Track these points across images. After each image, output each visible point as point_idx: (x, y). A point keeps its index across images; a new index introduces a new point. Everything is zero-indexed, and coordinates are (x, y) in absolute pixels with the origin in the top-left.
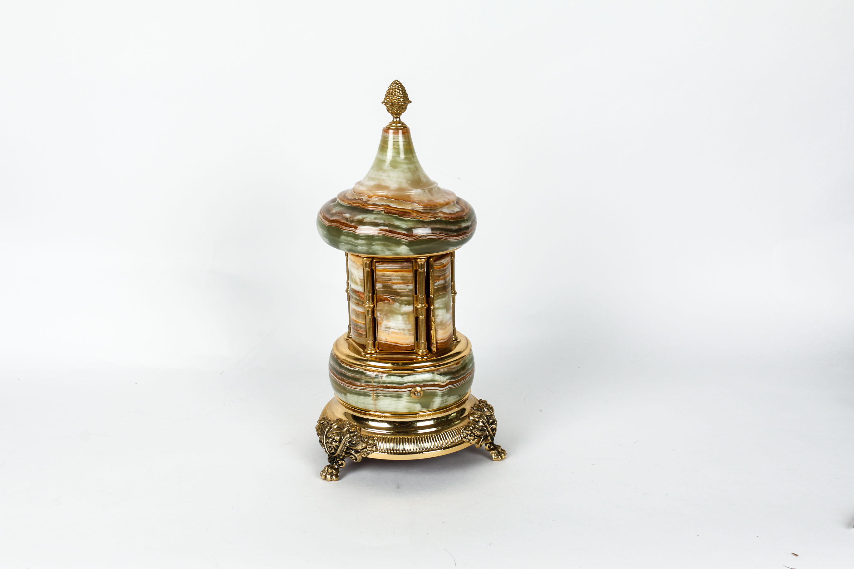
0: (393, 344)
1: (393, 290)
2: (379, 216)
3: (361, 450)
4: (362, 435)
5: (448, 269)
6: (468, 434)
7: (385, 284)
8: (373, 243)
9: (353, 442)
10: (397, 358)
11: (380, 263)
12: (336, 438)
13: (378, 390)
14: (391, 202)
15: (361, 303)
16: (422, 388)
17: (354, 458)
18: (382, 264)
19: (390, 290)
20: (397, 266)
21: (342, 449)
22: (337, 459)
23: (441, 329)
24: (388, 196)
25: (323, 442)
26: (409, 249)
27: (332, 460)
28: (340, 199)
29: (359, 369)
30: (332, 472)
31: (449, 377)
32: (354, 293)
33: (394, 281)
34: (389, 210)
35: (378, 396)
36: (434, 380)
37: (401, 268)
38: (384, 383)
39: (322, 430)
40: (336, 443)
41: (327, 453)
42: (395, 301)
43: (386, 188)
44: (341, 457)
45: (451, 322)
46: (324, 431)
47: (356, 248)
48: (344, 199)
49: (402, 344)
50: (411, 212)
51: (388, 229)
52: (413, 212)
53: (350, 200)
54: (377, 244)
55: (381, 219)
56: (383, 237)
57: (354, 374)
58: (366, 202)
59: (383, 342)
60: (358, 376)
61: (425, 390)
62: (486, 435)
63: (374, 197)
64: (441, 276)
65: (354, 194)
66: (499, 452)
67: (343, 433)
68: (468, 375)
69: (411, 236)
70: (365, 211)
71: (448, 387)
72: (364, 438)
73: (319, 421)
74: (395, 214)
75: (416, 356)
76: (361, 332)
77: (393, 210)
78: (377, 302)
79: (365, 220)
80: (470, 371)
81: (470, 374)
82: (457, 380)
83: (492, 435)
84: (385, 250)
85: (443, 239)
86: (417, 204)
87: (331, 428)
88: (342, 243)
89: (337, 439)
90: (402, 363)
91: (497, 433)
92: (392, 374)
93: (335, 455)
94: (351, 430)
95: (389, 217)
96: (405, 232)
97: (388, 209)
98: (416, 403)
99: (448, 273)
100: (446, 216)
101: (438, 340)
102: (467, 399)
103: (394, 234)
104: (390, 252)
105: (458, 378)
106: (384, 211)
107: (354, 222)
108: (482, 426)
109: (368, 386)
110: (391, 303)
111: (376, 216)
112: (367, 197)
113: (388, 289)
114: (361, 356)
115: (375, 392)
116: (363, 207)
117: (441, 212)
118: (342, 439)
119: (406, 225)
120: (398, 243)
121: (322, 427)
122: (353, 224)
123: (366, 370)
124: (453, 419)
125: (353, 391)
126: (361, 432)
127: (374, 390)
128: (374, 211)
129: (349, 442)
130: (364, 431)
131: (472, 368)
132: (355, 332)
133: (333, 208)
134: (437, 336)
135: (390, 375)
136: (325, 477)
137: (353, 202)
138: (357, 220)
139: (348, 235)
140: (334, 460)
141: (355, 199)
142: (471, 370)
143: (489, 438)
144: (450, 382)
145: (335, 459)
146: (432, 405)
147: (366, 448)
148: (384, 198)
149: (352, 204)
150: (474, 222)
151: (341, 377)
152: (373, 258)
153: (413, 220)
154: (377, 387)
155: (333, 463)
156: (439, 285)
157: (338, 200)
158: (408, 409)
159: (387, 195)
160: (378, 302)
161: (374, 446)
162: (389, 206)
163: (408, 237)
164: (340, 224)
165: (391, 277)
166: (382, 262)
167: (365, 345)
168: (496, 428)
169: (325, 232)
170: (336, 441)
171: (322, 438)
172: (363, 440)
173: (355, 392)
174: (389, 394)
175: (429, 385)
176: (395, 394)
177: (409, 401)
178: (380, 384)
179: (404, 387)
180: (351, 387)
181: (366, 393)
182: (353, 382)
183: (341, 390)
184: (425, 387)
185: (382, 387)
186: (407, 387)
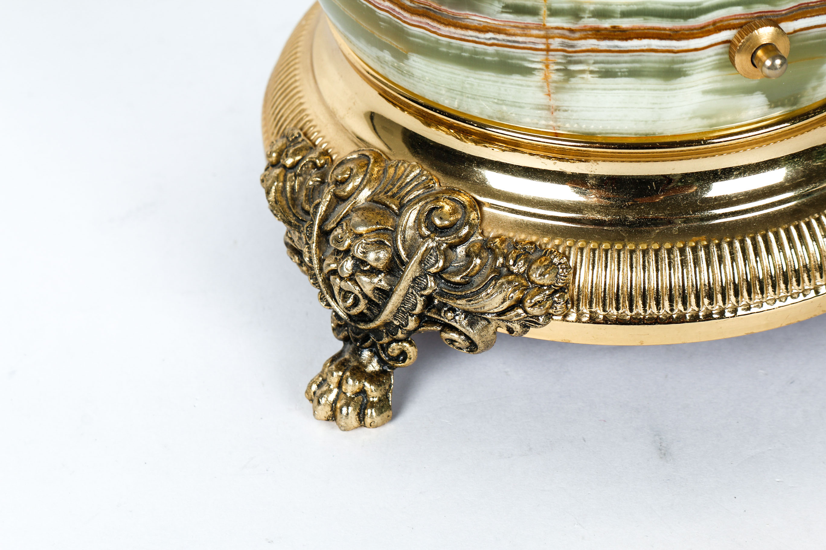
3: (500, 314)
9: (455, 273)
12: (371, 257)
13: (572, 46)
16: (783, 25)
17: (462, 344)
21: (403, 302)
22: (379, 338)
25: (306, 257)
30: (363, 392)
35: (569, 74)
38: (602, 14)
39: (293, 199)
40: (376, 280)
44: (400, 335)
61: (795, 32)
67: (404, 231)
72: (506, 258)
87: (339, 199)
89: (378, 259)
93: (372, 325)
94: (441, 219)
98: (749, 91)
109: (519, 31)
115: (558, 57)
118: (403, 263)
121: (293, 188)
125: (444, 49)
126: (484, 224)
127: (552, 47)
129: (437, 276)
136: (330, 413)
140: (366, 338)
145: (372, 335)
146: (814, 89)
147: (520, 303)
158: (704, 117)
161: (556, 292)
170: (373, 271)
171: (300, 238)
172: (503, 265)
173: (453, 51)
174: (626, 62)
175: (813, 7)
176: (655, 62)
177: (718, 86)
178: (582, 18)
179: (702, 28)
180: (433, 30)
181: (510, 61)
182: (443, 8)
183: (377, 34)
184: (796, 20)
185: (590, 33)
186: (718, 25)
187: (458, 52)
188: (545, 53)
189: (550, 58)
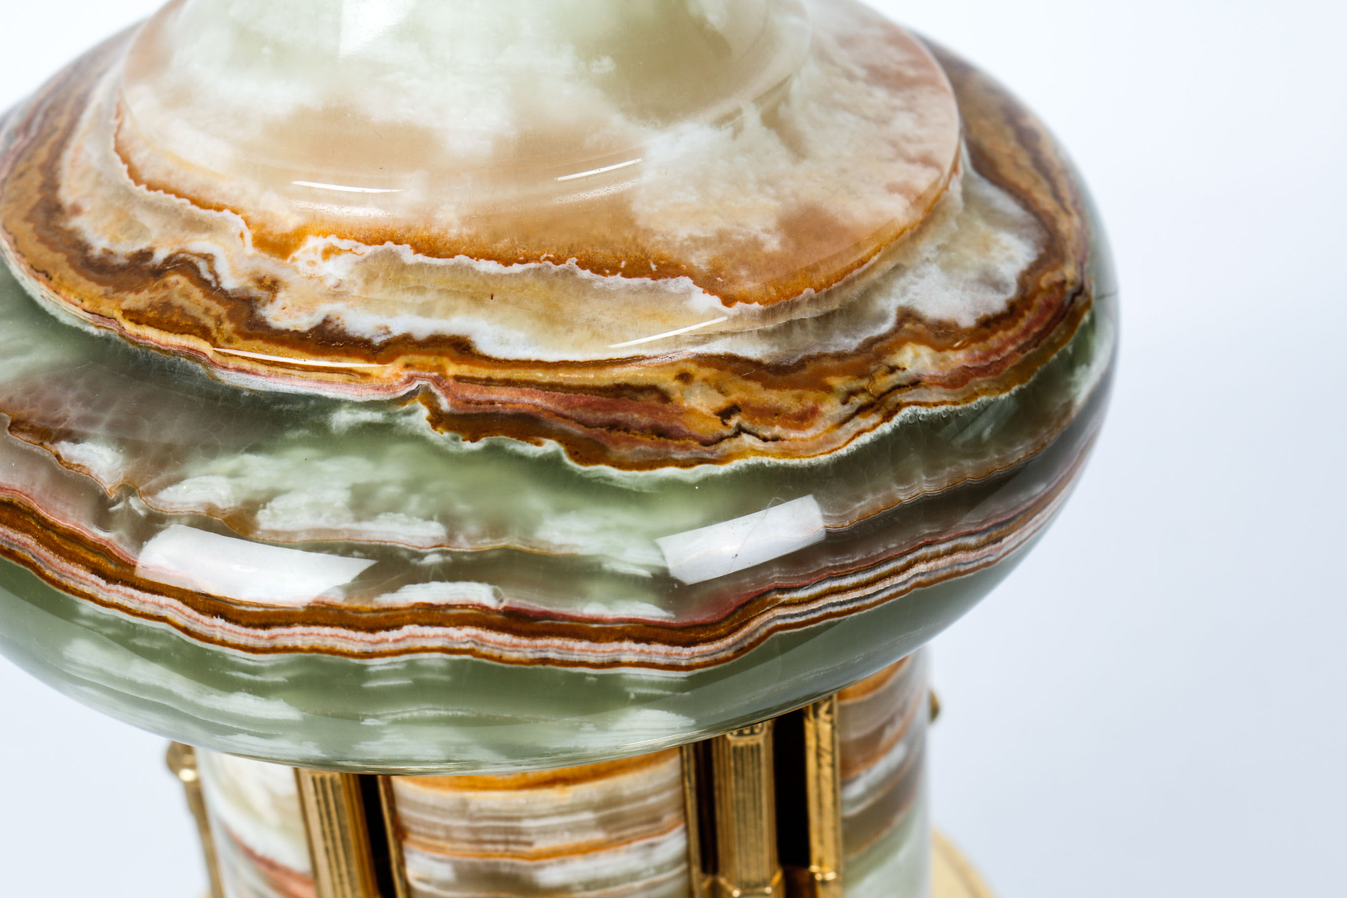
2: (395, 463)
8: (370, 722)
14: (475, 296)
24: (437, 230)
26: (690, 722)
34: (471, 393)
43: (405, 147)
50: (666, 379)
51: (493, 604)
52: (685, 377)
53: (107, 267)
55: (415, 500)
56: (456, 668)
58: (246, 312)
63: (315, 243)
65: (128, 196)
69: (703, 636)
74: (525, 426)
77: (508, 383)
86: (708, 284)
95: (487, 472)
96: (649, 611)
97: (458, 378)
100: (959, 356)
103: (557, 642)
106: (430, 400)
111: (360, 468)
112: (250, 249)
117: (909, 326)
128: (335, 404)
137: (131, 296)
138: (196, 516)
141: (145, 262)
148: (408, 255)
149: (130, 328)
153: (704, 483)
159: (428, 220)
162: (462, 347)
163: (677, 650)
164: (40, 541)
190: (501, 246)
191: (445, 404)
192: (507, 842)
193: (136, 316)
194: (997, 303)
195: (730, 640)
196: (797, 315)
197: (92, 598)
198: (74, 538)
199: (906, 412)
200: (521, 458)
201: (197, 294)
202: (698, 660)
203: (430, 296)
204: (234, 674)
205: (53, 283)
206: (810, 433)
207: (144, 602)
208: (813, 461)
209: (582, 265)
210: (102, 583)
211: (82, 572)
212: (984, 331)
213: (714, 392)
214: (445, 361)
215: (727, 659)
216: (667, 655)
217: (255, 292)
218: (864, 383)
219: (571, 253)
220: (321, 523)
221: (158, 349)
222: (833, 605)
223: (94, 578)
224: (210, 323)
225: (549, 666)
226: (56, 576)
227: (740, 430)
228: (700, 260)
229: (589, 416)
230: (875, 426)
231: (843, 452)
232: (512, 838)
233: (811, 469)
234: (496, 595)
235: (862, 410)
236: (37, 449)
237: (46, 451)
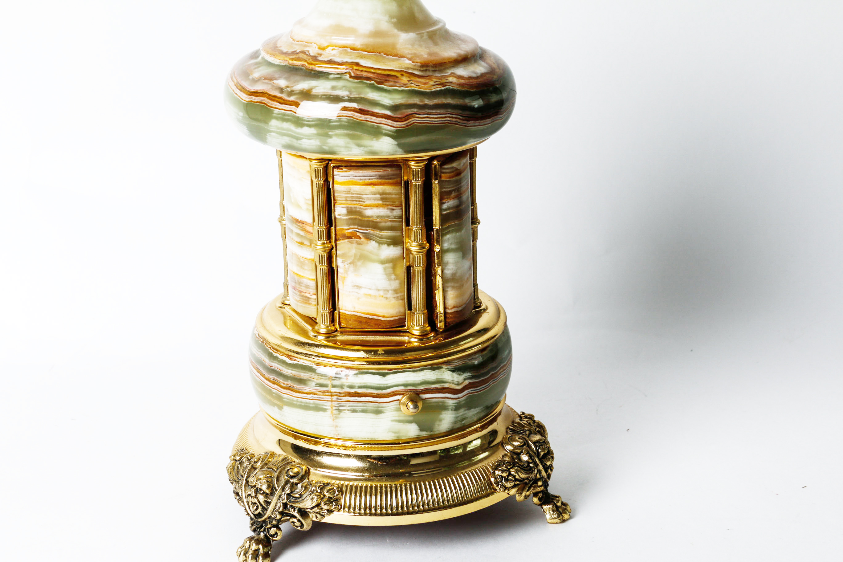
0: (367, 316)
1: (367, 219)
2: (340, 83)
3: (311, 508)
4: (312, 481)
5: (466, 179)
6: (502, 477)
7: (351, 207)
8: (330, 133)
9: (296, 494)
10: (374, 341)
11: (342, 169)
12: (264, 487)
13: (340, 399)
14: (362, 57)
15: (306, 243)
16: (420, 395)
17: (298, 524)
18: (345, 171)
19: (361, 218)
20: (374, 174)
21: (275, 506)
22: (266, 525)
23: (453, 287)
24: (355, 46)
25: (240, 494)
26: (396, 143)
27: (258, 528)
28: (267, 52)
29: (305, 361)
30: (258, 549)
31: (467, 375)
32: (294, 225)
33: (368, 202)
34: (359, 73)
35: (340, 411)
36: (440, 380)
37: (380, 179)
38: (351, 387)
39: (238, 472)
40: (265, 497)
41: (248, 514)
42: (368, 237)
43: (351, 31)
44: (274, 522)
45: (470, 276)
46: (243, 474)
47: (299, 142)
48: (274, 53)
49: (384, 317)
50: (398, 74)
51: (357, 107)
52: (402, 75)
53: (286, 54)
54: (337, 135)
55: (344, 88)
56: (348, 121)
57: (297, 371)
58: (315, 58)
59: (349, 313)
60: (304, 375)
61: (426, 399)
62: (534, 478)
63: (330, 48)
64: (453, 192)
65: (292, 43)
66: (557, 507)
68: (501, 370)
69: (399, 120)
70: (314, 73)
71: (466, 392)
72: (315, 487)
73: (233, 457)
74: (369, 79)
75: (408, 337)
76: (308, 295)
77: (366, 71)
78: (336, 240)
79: (314, 92)
80: (504, 364)
81: (504, 368)
82: (483, 380)
83: (546, 477)
84: (353, 146)
85: (457, 124)
86: (410, 59)
87: (255, 468)
88: (272, 134)
89: (266, 488)
90: (384, 350)
91: (554, 474)
92: (366, 371)
93: (263, 518)
94: (292, 472)
95: (359, 85)
96: (388, 113)
97: (356, 70)
98: (410, 422)
99: (466, 186)
100: (463, 81)
101: (448, 308)
102: (499, 414)
103: (369, 117)
104: (362, 148)
105: (484, 376)
106: (350, 73)
107: (295, 94)
108: (528, 463)
109: (321, 394)
110: (363, 242)
111: (334, 83)
112: (317, 49)
113: (358, 217)
114: (308, 337)
115: (335, 404)
116: (311, 67)
117: (453, 74)
118: (276, 490)
119: (391, 99)
120: (376, 132)
121: (238, 467)
122: (292, 98)
123: (318, 364)
124: (476, 450)
125: (295, 403)
126: (310, 475)
127: (333, 400)
128: (331, 74)
129: (289, 495)
130: (315, 474)
131: (508, 358)
132: (296, 294)
133: (255, 68)
134: (446, 301)
135: (361, 372)
136: (245, 558)
137: (291, 57)
138: (300, 90)
139: (284, 118)
140: (262, 527)
141: (294, 53)
142: (507, 361)
143: (540, 483)
144: (470, 383)
145: (264, 525)
146: (439, 425)
147: (320, 504)
148: (349, 50)
149: (291, 62)
150: (512, 92)
151: (273, 377)
152: (330, 160)
153: (403, 91)
154: (338, 394)
155: (260, 534)
156: (448, 208)
157: (263, 54)
158: (395, 433)
159: (354, 44)
160: (339, 240)
161: (334, 501)
162: (357, 64)
163: (394, 122)
164: (268, 98)
165: (362, 194)
166: (345, 166)
167: (316, 319)
168: (552, 466)
169: (241, 114)
170: (265, 493)
171: (239, 486)
172: (314, 490)
173: (298, 403)
174: (360, 406)
175: (432, 390)
176: (371, 407)
177: (397, 418)
178: (344, 388)
179: (388, 394)
180: (291, 395)
181: (319, 406)
182: (295, 385)
183: (273, 400)
184: (426, 394)
185: (347, 394)
186: (395, 393)
187: (300, 403)
188: (331, 402)
189: (333, 404)
190: (368, 50)
191: (353, 75)
192: (359, 201)
193: (292, 59)
194: (474, 75)
195: (405, 123)
196: (428, 68)
197: (277, 108)
198: (275, 96)
199: (448, 87)
200: (366, 83)
201: (305, 56)
202: (398, 126)
203: (352, 57)
204: (304, 122)
205: (275, 57)
206: (426, 86)
207: (288, 108)
208: (426, 90)
209: (384, 54)
210: (280, 104)
211: (276, 103)
212: (469, 79)
213: (408, 78)
214: (354, 66)
215: (404, 127)
216: (392, 123)
217: (317, 55)
218: (440, 80)
219: (382, 52)
220: (326, 91)
221: (296, 65)
222: (428, 121)
223: (279, 104)
224: (307, 60)
225: (367, 122)
226: (270, 105)
227: (411, 83)
228: (409, 56)
229: (381, 78)
230: (440, 87)
231: (433, 90)
232: (360, 200)
233: (425, 92)
234: (358, 105)
235: (438, 84)
236: (269, 82)
237: (271, 82)
